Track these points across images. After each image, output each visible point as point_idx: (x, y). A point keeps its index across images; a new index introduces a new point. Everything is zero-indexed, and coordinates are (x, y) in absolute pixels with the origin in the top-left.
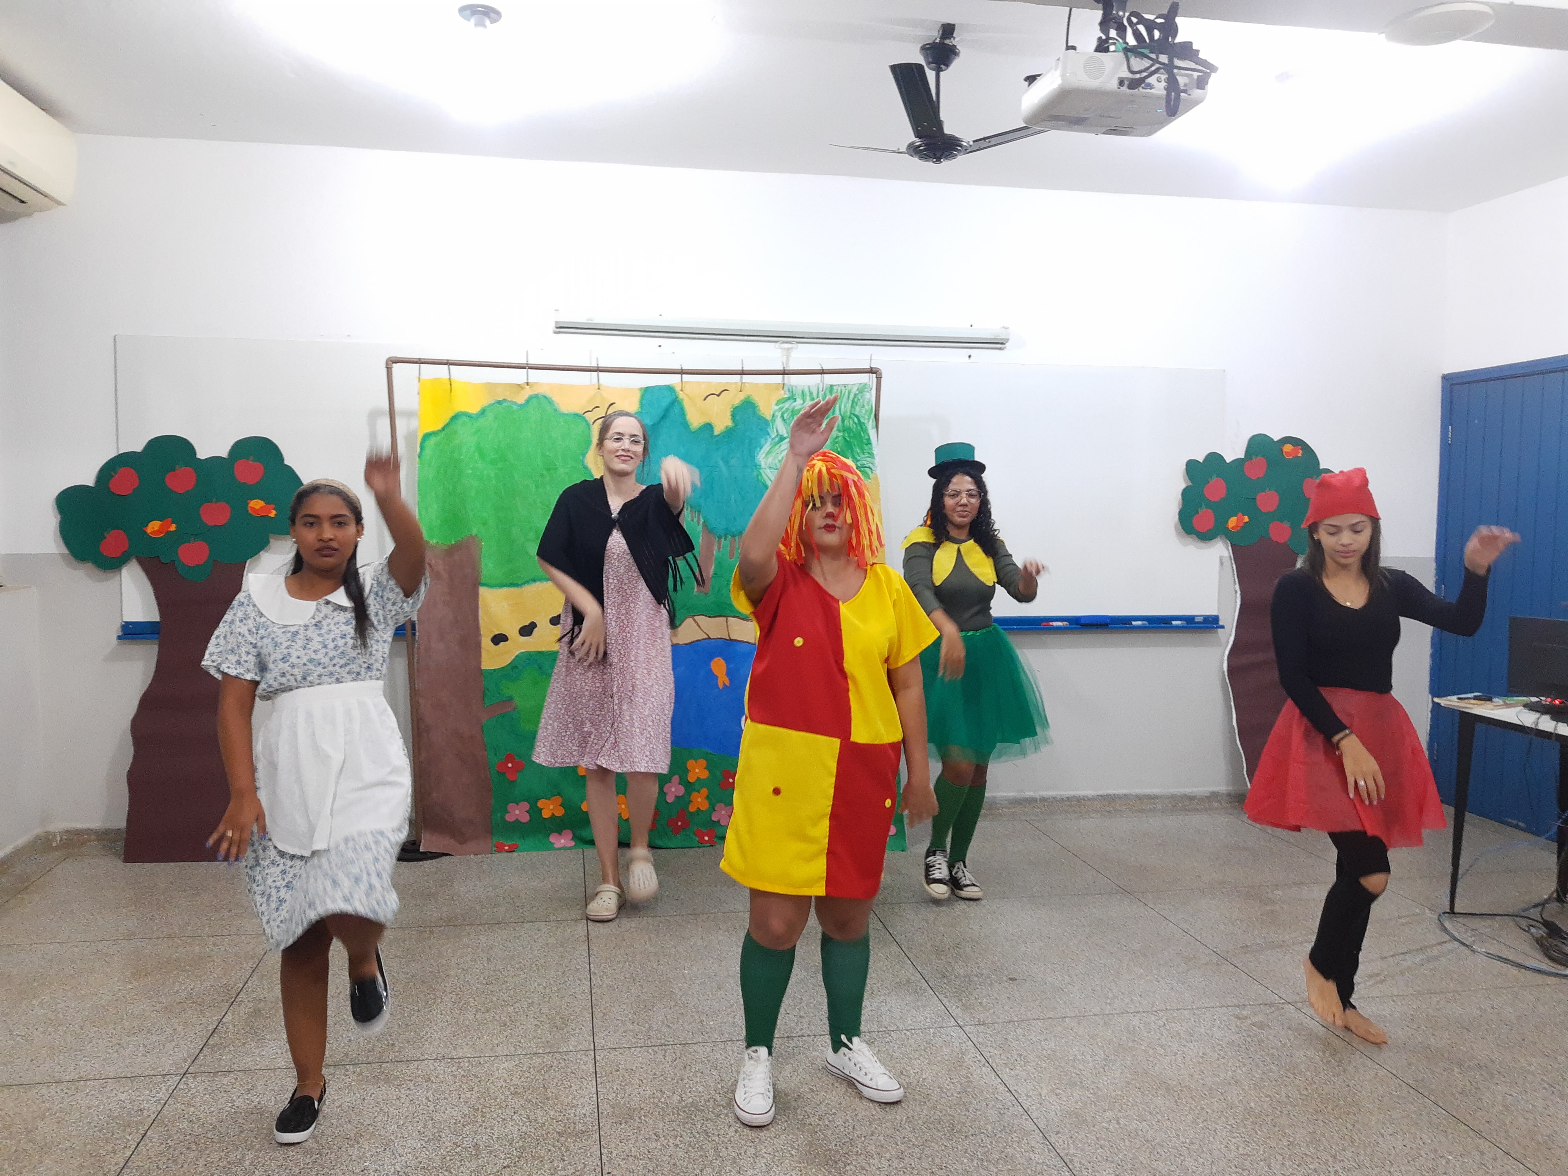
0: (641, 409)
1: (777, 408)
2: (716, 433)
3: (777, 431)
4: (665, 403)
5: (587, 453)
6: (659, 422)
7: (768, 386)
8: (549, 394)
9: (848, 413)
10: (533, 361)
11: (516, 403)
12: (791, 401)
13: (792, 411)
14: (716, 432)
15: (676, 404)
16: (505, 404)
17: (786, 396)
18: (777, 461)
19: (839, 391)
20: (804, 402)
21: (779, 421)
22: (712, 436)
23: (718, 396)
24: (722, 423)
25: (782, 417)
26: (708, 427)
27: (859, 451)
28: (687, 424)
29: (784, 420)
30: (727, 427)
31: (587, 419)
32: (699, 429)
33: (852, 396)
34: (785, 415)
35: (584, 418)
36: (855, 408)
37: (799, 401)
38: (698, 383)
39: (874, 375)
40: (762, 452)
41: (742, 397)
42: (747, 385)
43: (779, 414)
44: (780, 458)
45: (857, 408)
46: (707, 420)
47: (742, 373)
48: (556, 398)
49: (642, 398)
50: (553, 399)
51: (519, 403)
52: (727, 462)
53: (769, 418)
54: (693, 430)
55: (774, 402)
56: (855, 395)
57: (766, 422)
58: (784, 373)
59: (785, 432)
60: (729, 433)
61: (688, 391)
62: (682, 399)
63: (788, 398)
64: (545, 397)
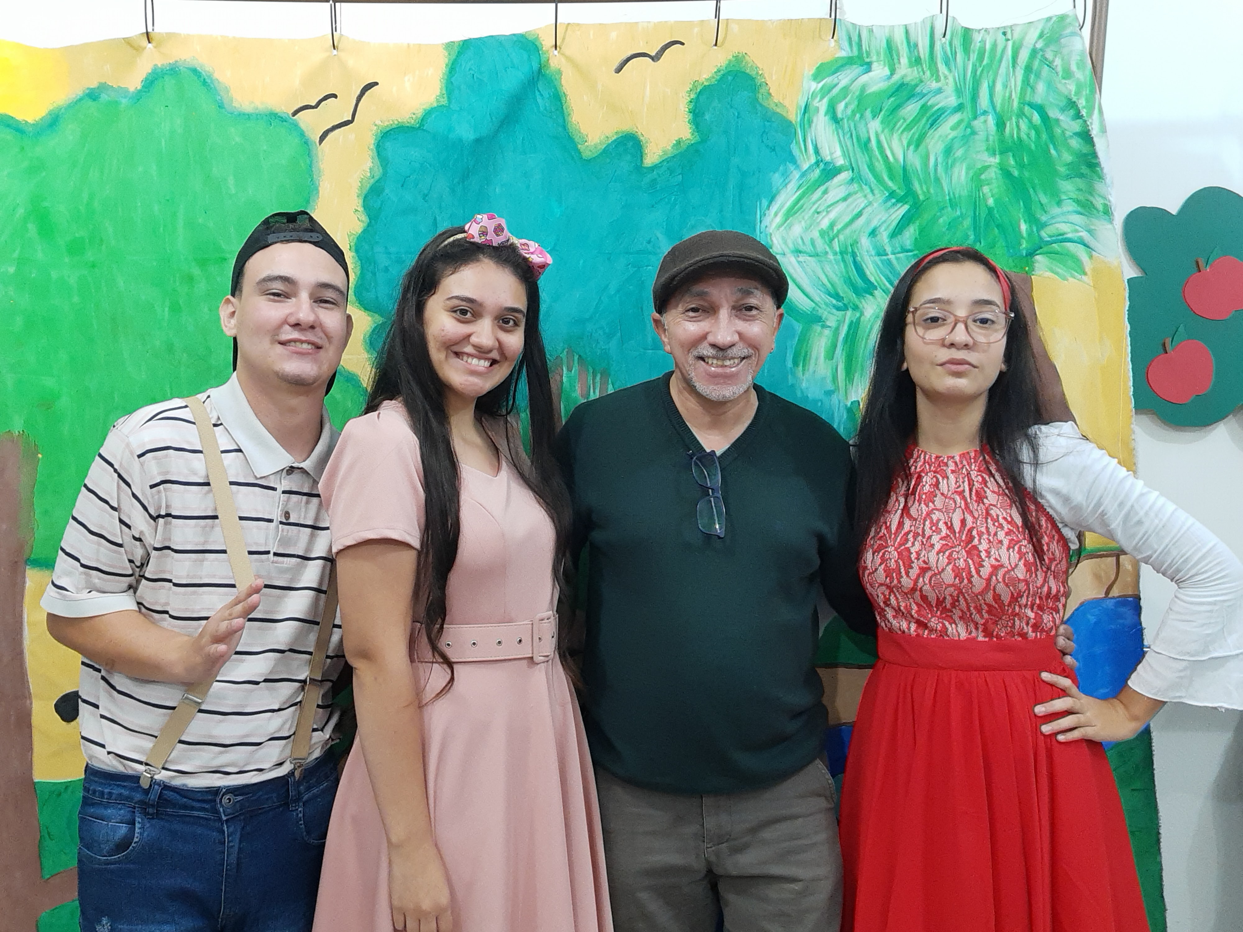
0: (449, 99)
1: (815, 86)
2: (649, 161)
3: (817, 151)
4: (511, 80)
6: (497, 132)
7: (791, 28)
8: (204, 64)
9: (1016, 104)
11: (124, 92)
12: (857, 70)
13: (861, 98)
14: (652, 157)
15: (540, 85)
16: (104, 97)
17: (843, 54)
18: (816, 234)
19: (988, 47)
20: (892, 74)
21: (821, 123)
22: (639, 168)
23: (654, 58)
24: (665, 132)
25: (832, 111)
26: (629, 145)
27: (1044, 200)
28: (570, 139)
29: (836, 120)
30: (679, 142)
31: (302, 125)
32: (605, 151)
33: (1024, 56)
34: (841, 107)
35: (296, 125)
36: (1033, 89)
37: (880, 71)
38: (602, 28)
40: (774, 208)
41: (720, 59)
42: (735, 28)
43: (824, 105)
44: (825, 224)
45: (1041, 87)
46: (626, 127)
48: (224, 74)
49: (453, 70)
50: (216, 75)
51: (132, 89)
53: (794, 116)
54: (586, 155)
55: (809, 72)
56: (1034, 52)
57: (787, 128)
59: (839, 153)
60: (684, 160)
61: (571, 47)
62: (560, 72)
63: (849, 61)
64: (195, 71)
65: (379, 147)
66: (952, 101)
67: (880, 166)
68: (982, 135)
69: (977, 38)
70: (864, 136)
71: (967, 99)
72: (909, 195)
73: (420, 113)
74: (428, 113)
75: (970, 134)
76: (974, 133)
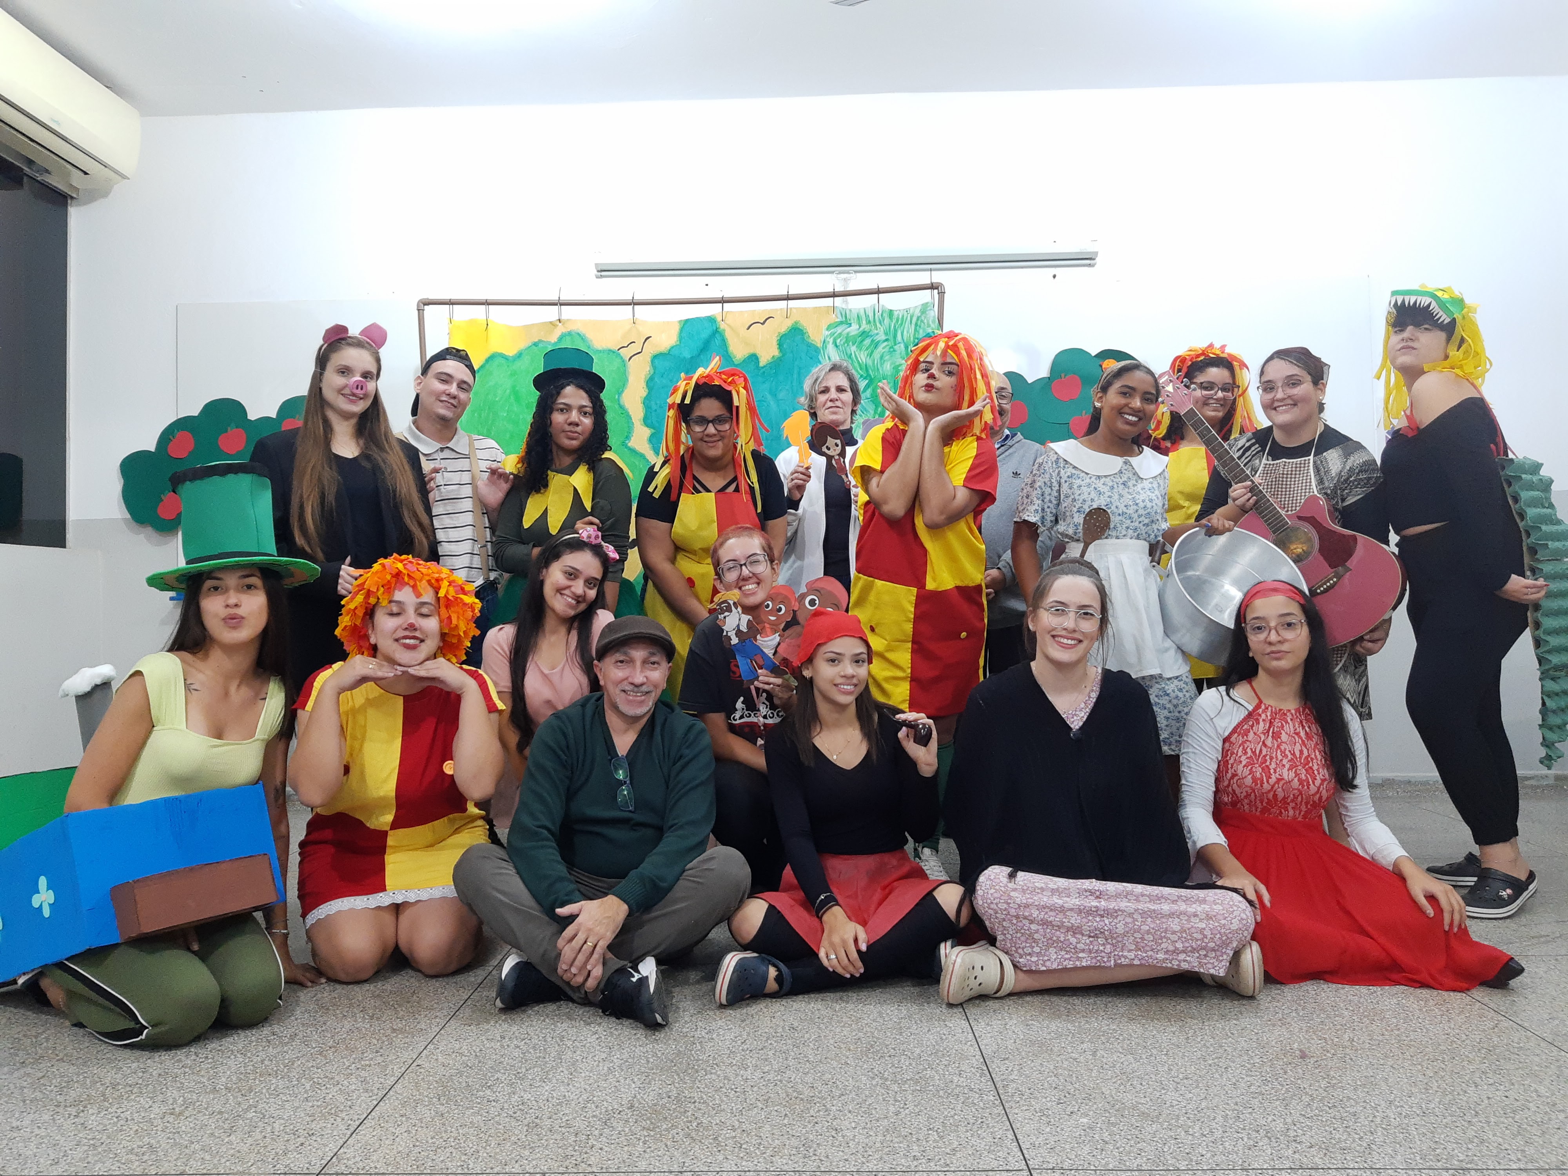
0: (680, 342)
1: (827, 333)
2: (761, 365)
4: (705, 335)
5: (623, 391)
6: (699, 354)
7: (816, 309)
8: (582, 330)
10: (564, 297)
12: (844, 326)
13: (847, 337)
14: (763, 362)
15: (717, 335)
17: (838, 321)
19: (900, 317)
20: (859, 328)
21: (831, 347)
22: (758, 367)
23: (763, 324)
24: (768, 353)
25: (835, 343)
26: (753, 358)
28: (729, 356)
29: (837, 346)
30: (773, 357)
31: (622, 354)
32: (743, 361)
33: (915, 319)
34: (838, 341)
35: (619, 355)
37: (855, 327)
38: (741, 313)
39: (936, 291)
41: (789, 323)
42: (794, 311)
43: (831, 340)
46: (752, 352)
47: (788, 298)
48: (590, 335)
49: (681, 330)
50: (587, 335)
52: (774, 395)
53: (819, 345)
54: (736, 363)
55: (825, 327)
56: (918, 318)
57: (817, 350)
58: (834, 295)
60: (776, 364)
61: (729, 320)
62: (724, 330)
63: (841, 323)
64: (578, 334)
65: (652, 361)
66: (884, 337)
67: (856, 365)
68: (899, 352)
69: (896, 313)
70: (849, 353)
71: (891, 337)
72: (869, 375)
73: (669, 348)
74: (672, 347)
75: (892, 351)
76: (894, 351)
